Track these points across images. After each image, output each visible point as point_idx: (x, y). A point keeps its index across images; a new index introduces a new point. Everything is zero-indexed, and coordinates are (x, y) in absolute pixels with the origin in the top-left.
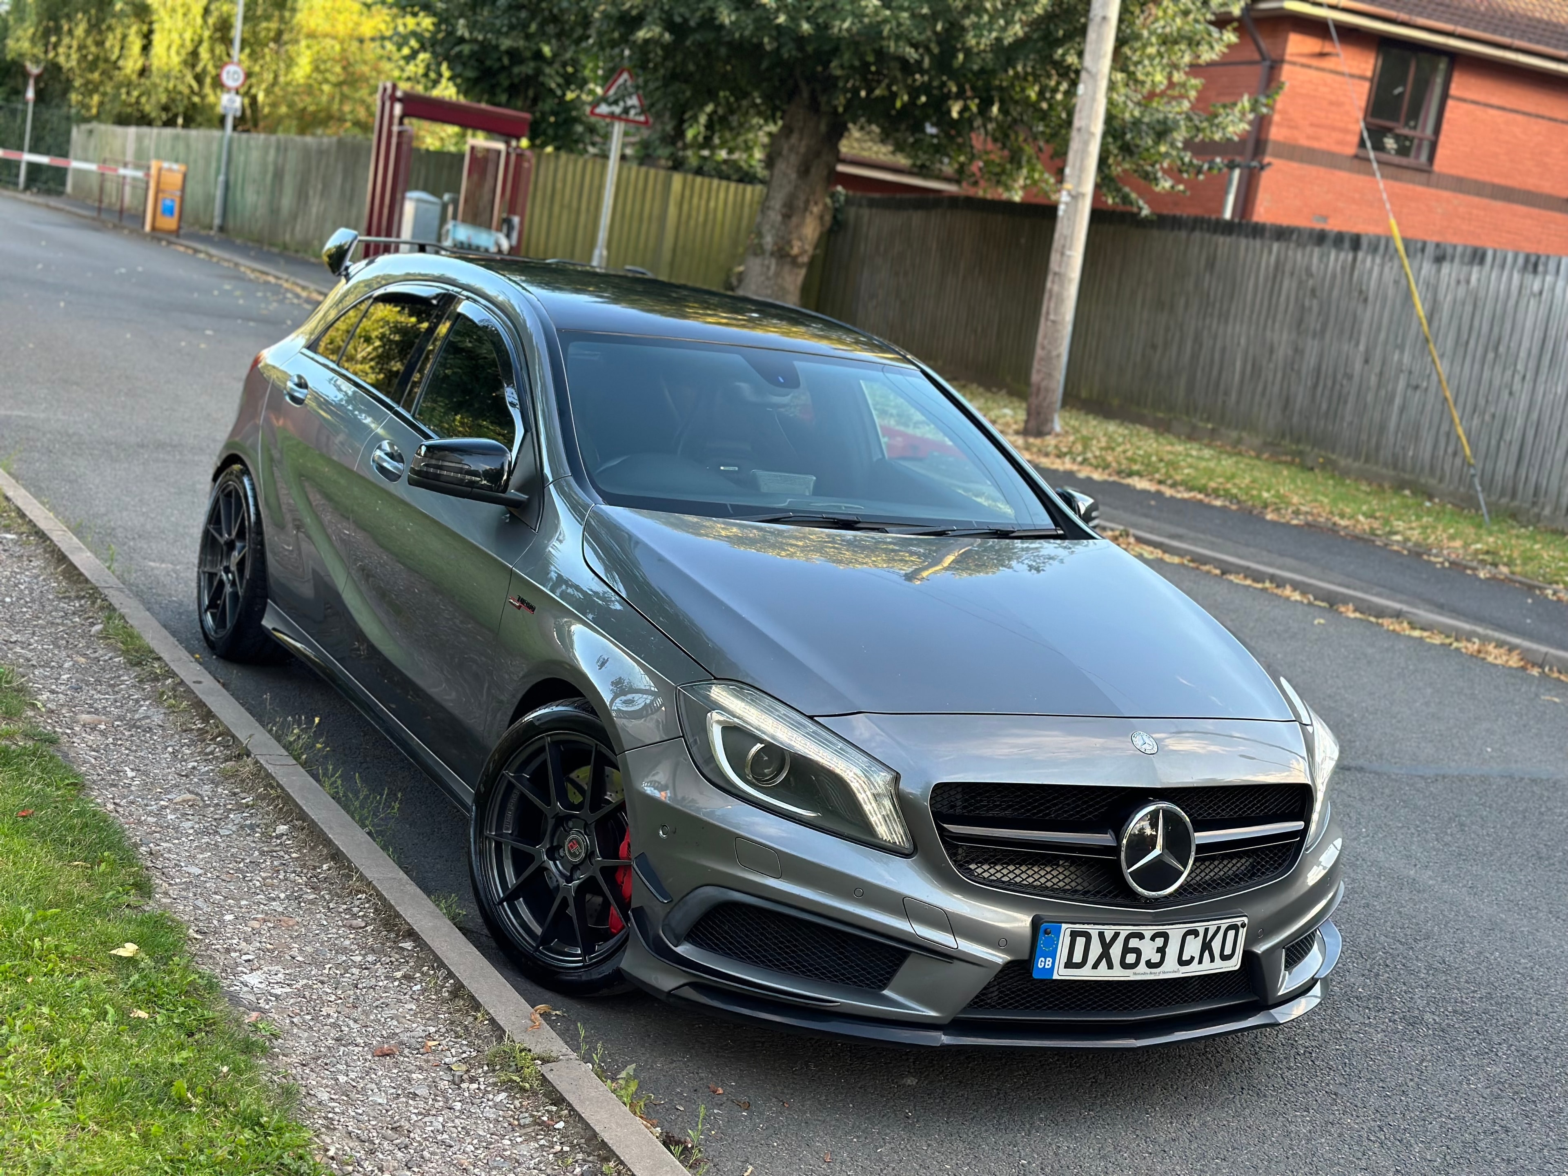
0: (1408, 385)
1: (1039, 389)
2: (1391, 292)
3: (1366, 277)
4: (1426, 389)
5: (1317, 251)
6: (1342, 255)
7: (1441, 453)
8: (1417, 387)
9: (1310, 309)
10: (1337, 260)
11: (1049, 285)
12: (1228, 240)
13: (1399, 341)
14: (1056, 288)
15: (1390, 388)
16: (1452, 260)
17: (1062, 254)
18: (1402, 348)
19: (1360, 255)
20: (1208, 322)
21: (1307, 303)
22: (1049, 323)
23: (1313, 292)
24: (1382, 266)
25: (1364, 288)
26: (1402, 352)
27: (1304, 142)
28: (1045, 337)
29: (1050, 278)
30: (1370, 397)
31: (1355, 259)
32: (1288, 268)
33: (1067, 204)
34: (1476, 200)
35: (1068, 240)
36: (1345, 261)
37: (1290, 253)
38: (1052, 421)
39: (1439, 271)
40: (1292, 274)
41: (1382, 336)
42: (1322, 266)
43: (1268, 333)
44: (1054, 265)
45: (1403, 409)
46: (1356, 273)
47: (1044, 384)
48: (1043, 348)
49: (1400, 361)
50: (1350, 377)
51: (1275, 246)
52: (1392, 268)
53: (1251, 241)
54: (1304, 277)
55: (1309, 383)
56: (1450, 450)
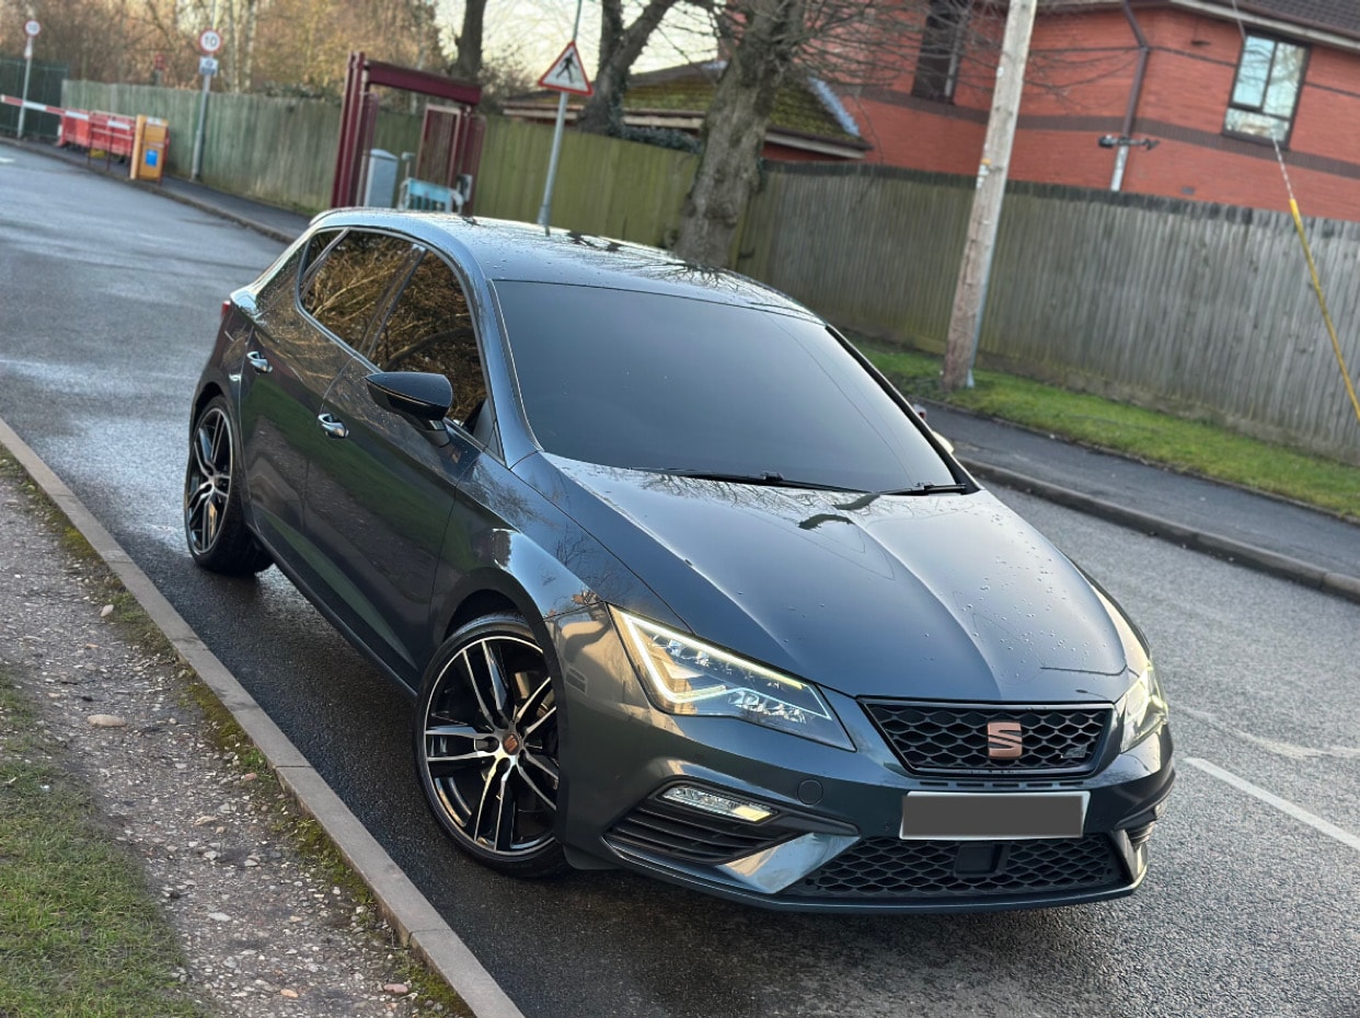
0: (1295, 349)
1: (954, 348)
2: (1281, 263)
3: (1256, 249)
4: (1313, 353)
5: (1210, 222)
6: (1235, 228)
7: (1326, 412)
8: (1304, 351)
9: (1203, 276)
10: (1229, 231)
11: (966, 251)
12: (1126, 210)
13: (1288, 308)
14: (973, 255)
15: (1277, 351)
16: (1340, 234)
17: (980, 223)
18: (1289, 315)
19: (1252, 228)
20: (1104, 285)
21: (1200, 270)
22: (966, 287)
23: (1206, 260)
24: (1273, 238)
25: (1255, 258)
26: (1290, 318)
27: (1176, 121)
28: (962, 299)
29: (968, 245)
30: (1258, 359)
31: (1246, 232)
32: (1183, 237)
33: (985, 177)
34: (1325, 176)
35: (986, 210)
36: (1237, 233)
37: (1185, 224)
38: (966, 376)
39: (1327, 245)
40: (1186, 244)
41: (1272, 302)
42: (1215, 238)
43: (1162, 297)
44: (971, 233)
45: (1289, 371)
46: (1248, 244)
47: (960, 341)
48: (960, 309)
49: (1289, 327)
50: (1239, 340)
51: (1171, 218)
52: (1281, 241)
53: (1148, 214)
54: (1197, 246)
55: (1201, 344)
56: (1336, 408)
